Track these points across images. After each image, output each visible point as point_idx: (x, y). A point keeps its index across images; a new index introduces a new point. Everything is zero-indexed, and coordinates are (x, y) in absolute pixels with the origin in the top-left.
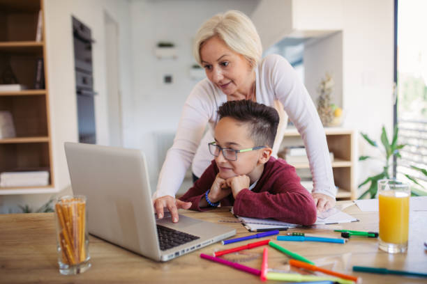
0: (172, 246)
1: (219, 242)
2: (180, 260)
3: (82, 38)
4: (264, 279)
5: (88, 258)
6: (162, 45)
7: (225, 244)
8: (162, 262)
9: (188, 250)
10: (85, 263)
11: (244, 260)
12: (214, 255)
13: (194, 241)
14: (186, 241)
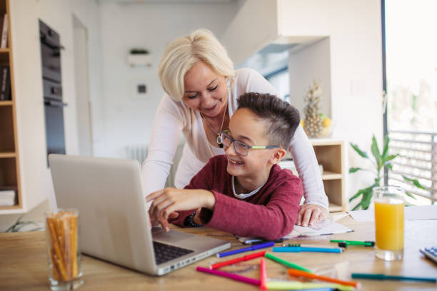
0: (167, 260)
1: (214, 255)
2: (176, 274)
3: (50, 45)
4: (264, 288)
5: (81, 275)
6: (135, 52)
7: (220, 257)
8: (157, 276)
9: (183, 263)
10: (78, 279)
11: (241, 271)
12: (211, 268)
13: (188, 255)
14: (180, 255)
